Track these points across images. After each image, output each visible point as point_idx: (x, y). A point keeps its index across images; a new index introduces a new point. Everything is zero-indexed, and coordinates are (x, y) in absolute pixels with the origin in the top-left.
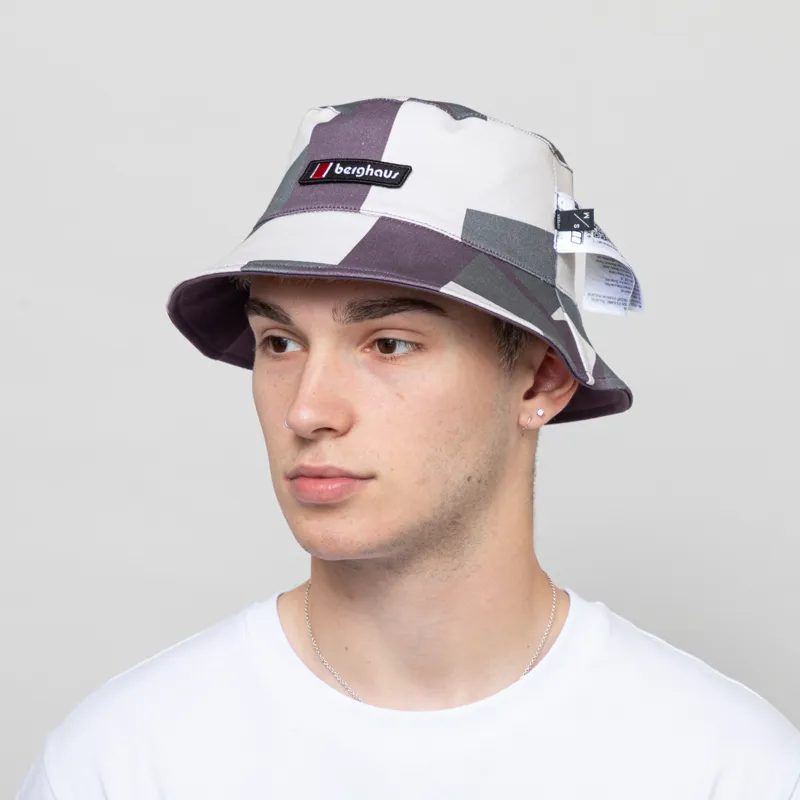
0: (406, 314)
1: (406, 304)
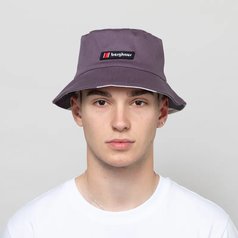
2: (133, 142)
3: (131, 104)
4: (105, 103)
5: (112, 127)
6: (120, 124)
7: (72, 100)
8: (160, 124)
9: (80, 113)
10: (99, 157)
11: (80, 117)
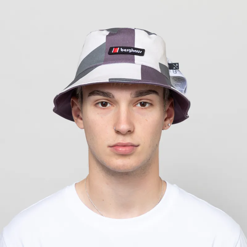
0: (151, 95)
1: (151, 92)
2: (138, 146)
3: (136, 105)
4: (107, 104)
5: (115, 130)
6: (124, 127)
7: (72, 100)
8: (166, 126)
9: (81, 115)
10: (101, 162)
11: (81, 119)
